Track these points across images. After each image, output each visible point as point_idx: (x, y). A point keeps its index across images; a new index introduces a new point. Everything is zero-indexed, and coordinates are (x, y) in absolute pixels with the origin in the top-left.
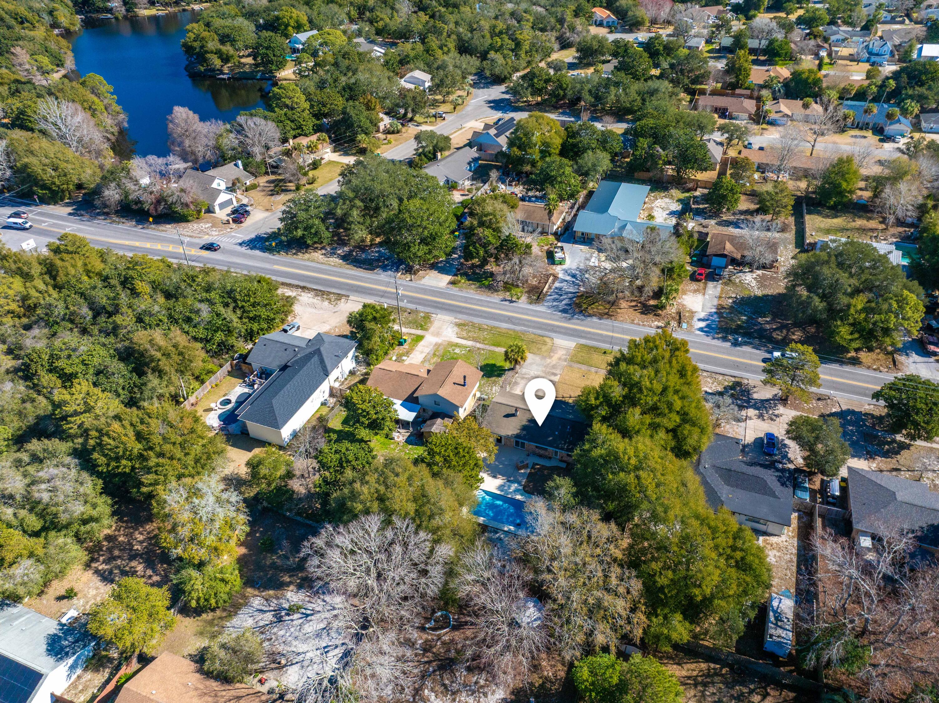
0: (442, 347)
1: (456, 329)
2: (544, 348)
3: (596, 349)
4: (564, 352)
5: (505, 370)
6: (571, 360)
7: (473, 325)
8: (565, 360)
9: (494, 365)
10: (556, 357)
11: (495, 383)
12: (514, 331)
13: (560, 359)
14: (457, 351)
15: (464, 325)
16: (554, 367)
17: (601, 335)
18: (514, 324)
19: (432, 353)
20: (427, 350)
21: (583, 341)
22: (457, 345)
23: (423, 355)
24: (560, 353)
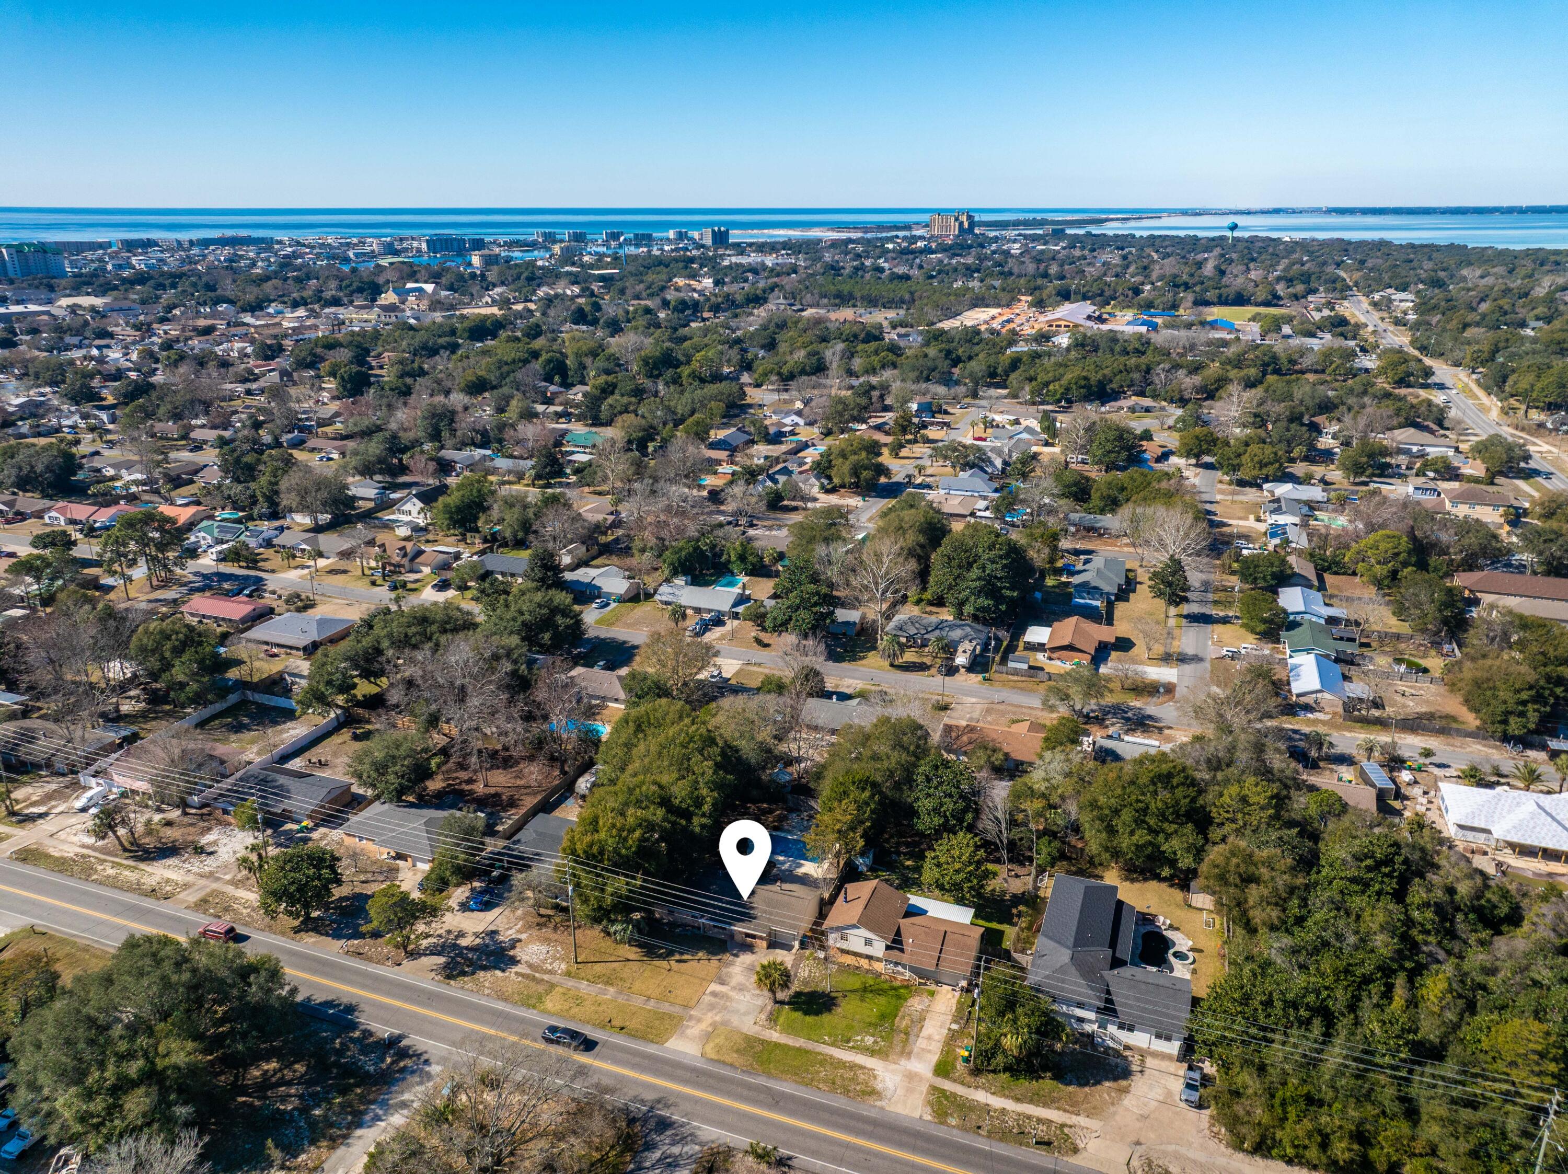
0: (898, 1049)
1: (879, 1086)
2: (720, 1040)
3: (633, 1035)
4: (689, 1032)
5: (789, 1003)
6: (681, 1019)
7: (846, 1092)
8: (691, 1018)
9: (806, 1013)
10: (704, 1026)
11: (805, 982)
12: (769, 1075)
13: (699, 1020)
14: (869, 1040)
15: (864, 1093)
16: (712, 1007)
17: (616, 1062)
18: (769, 1090)
19: (912, 1038)
20: (921, 1043)
21: (651, 1049)
22: (871, 1052)
23: (925, 1033)
24: (695, 1030)
